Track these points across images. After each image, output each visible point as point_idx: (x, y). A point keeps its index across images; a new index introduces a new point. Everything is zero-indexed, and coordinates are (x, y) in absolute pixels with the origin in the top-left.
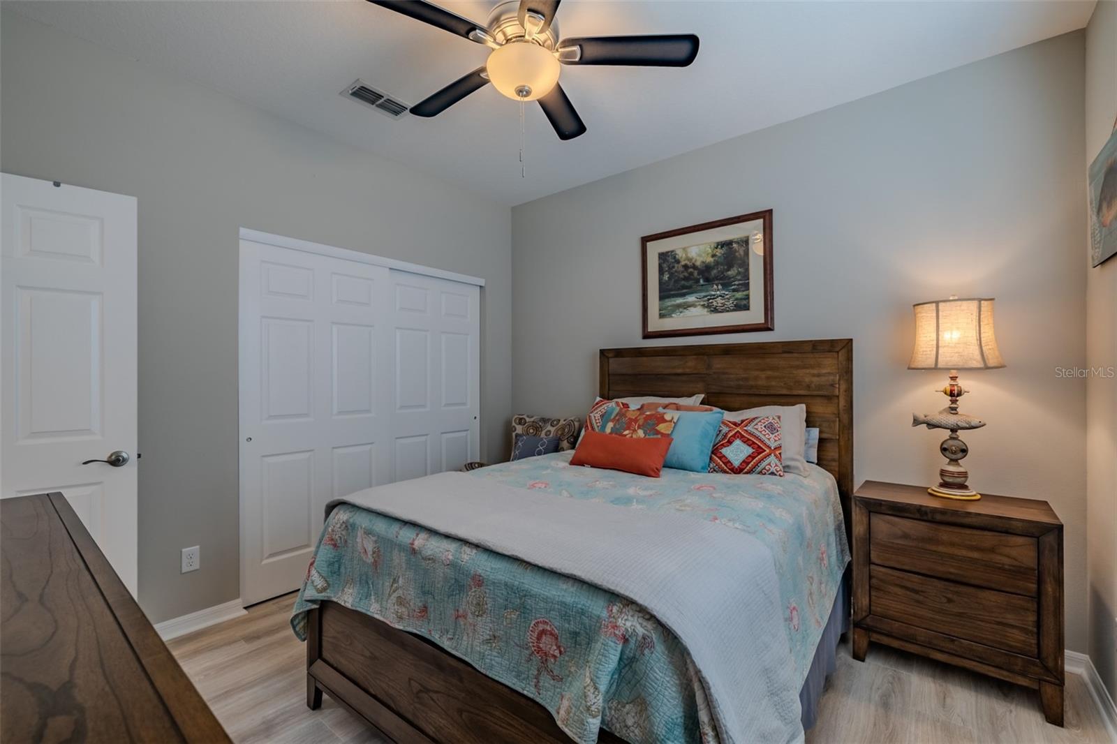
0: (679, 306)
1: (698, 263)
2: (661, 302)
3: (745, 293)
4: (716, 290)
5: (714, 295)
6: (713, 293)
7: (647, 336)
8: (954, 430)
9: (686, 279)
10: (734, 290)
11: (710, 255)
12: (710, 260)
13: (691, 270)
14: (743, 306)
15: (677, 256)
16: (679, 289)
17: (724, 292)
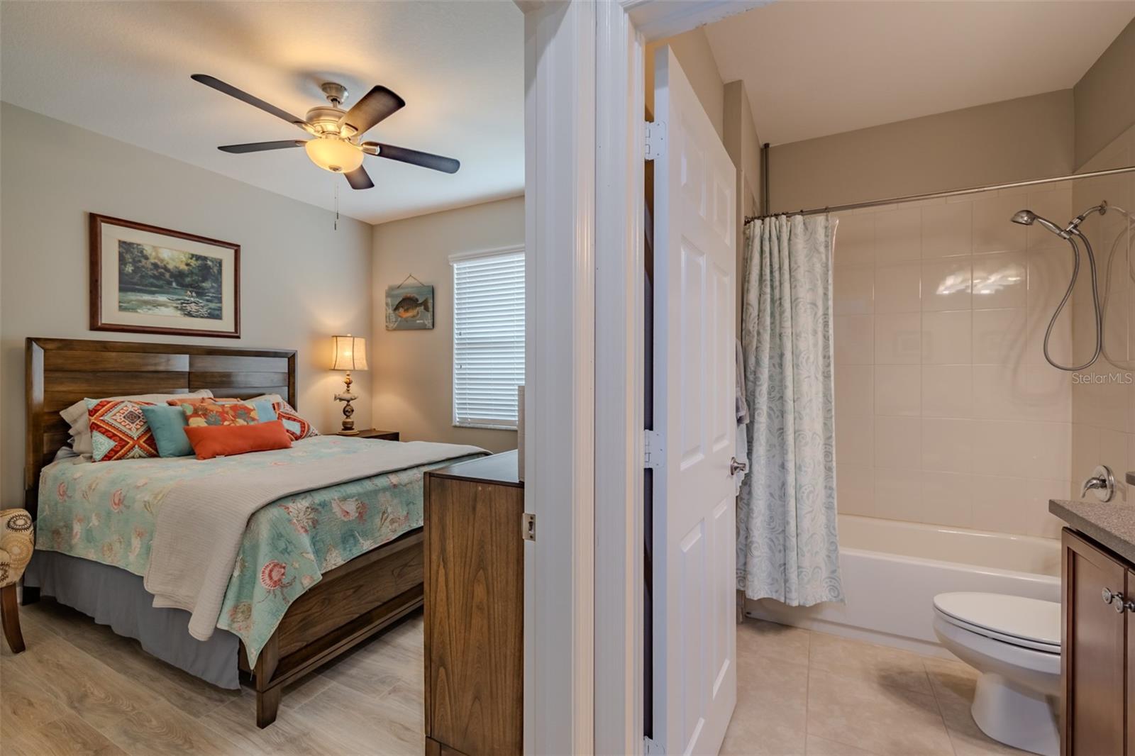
0: (146, 303)
1: (170, 266)
2: (122, 294)
3: (219, 305)
4: (189, 296)
5: (188, 301)
6: (187, 298)
7: (94, 326)
8: (348, 401)
9: (154, 277)
10: (208, 301)
11: (184, 263)
12: (183, 267)
13: (162, 270)
14: (216, 315)
15: (145, 252)
16: (146, 286)
17: (198, 300)
